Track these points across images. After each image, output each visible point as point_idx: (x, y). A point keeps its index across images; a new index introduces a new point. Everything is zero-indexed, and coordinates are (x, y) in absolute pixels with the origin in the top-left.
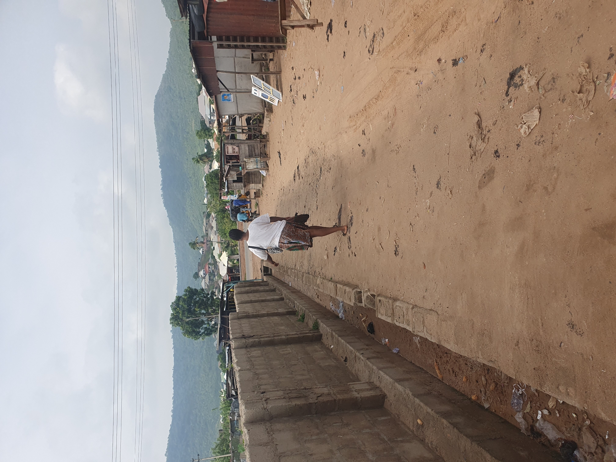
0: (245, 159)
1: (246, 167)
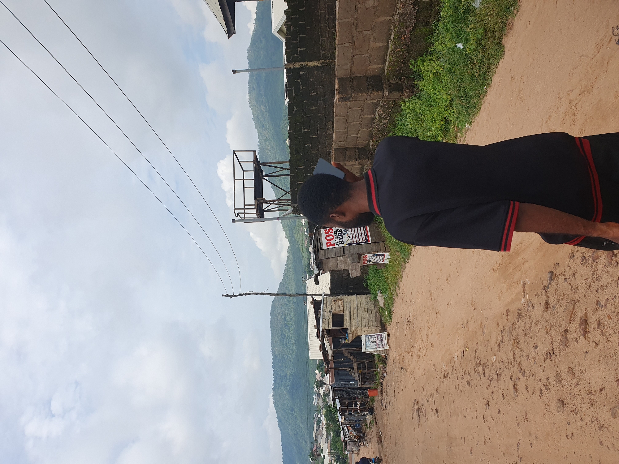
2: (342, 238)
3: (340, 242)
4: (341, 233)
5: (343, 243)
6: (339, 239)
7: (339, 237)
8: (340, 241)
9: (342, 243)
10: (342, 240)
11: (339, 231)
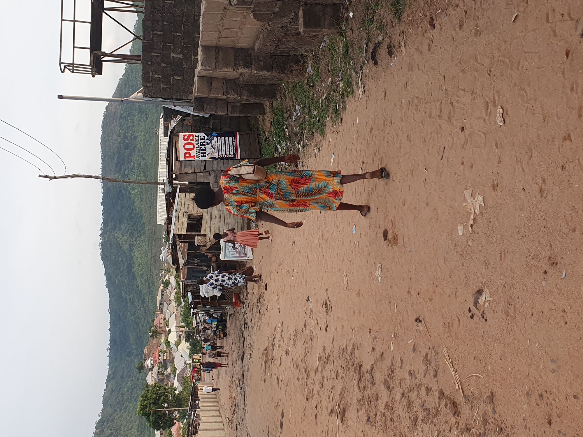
2: (204, 149)
3: (202, 155)
4: (204, 142)
5: (205, 156)
6: (201, 150)
7: (201, 148)
8: (201, 153)
9: (203, 156)
10: (204, 152)
11: (202, 139)
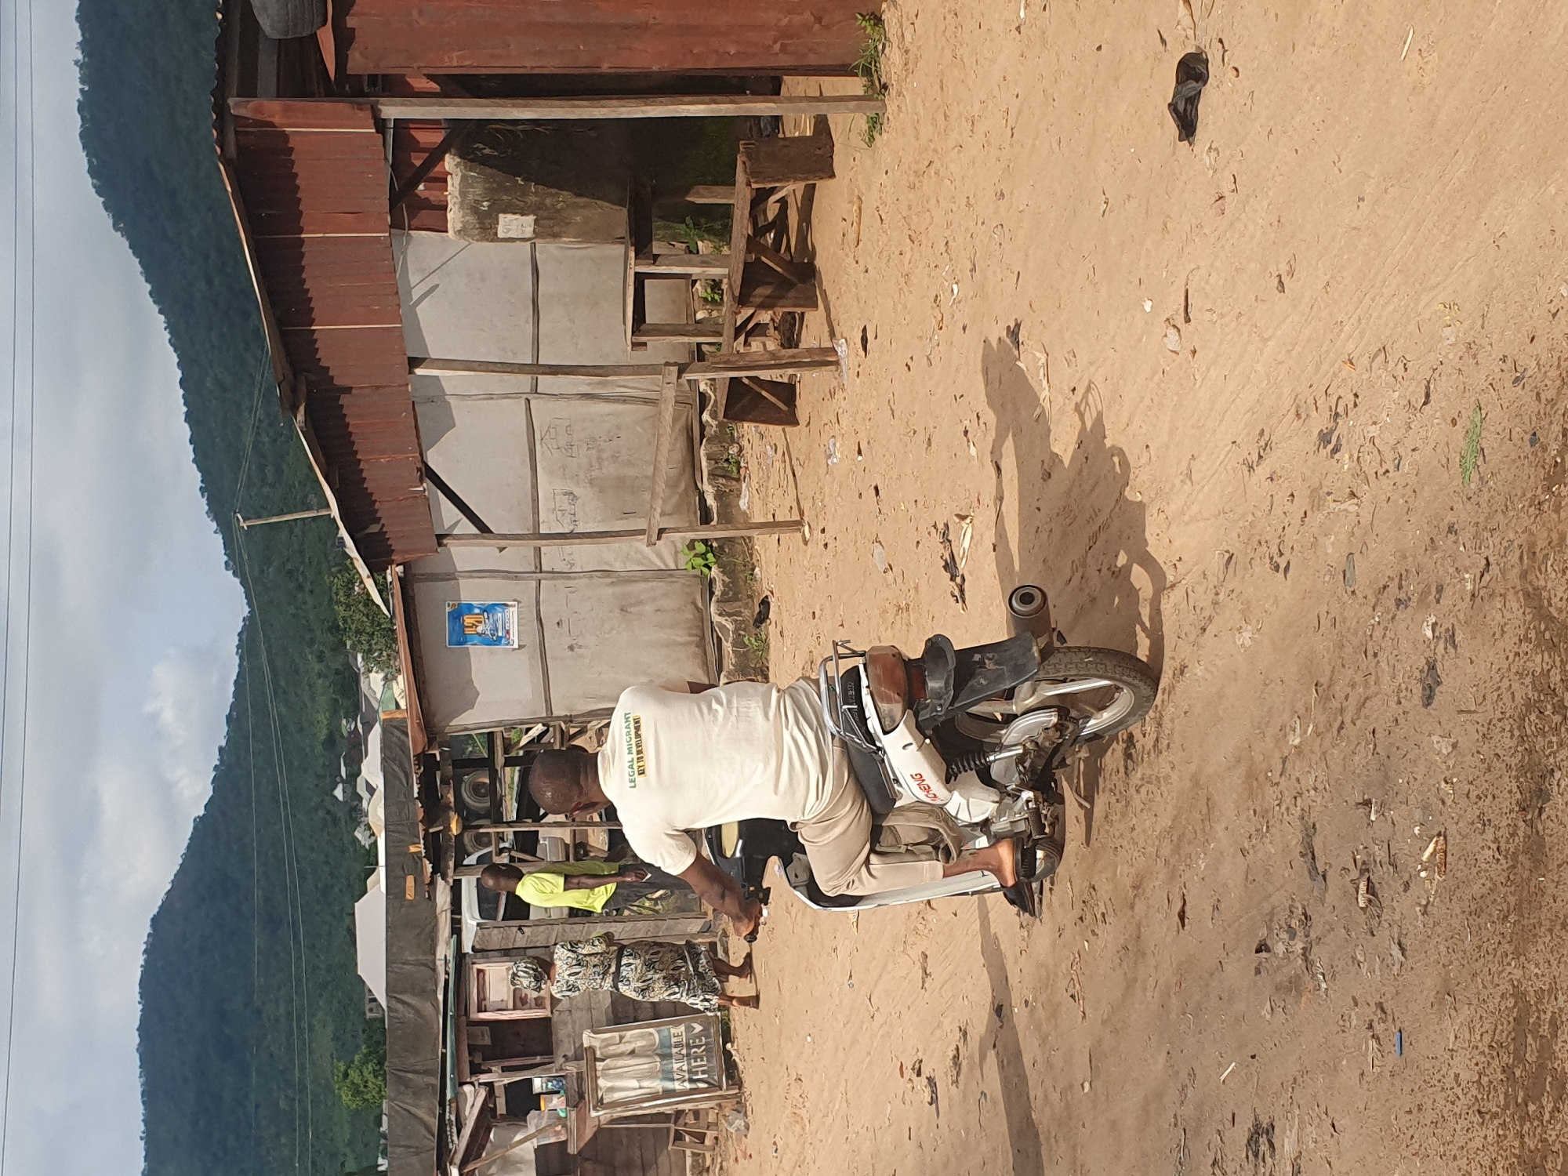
0: (588, 1039)
1: (596, 1088)
